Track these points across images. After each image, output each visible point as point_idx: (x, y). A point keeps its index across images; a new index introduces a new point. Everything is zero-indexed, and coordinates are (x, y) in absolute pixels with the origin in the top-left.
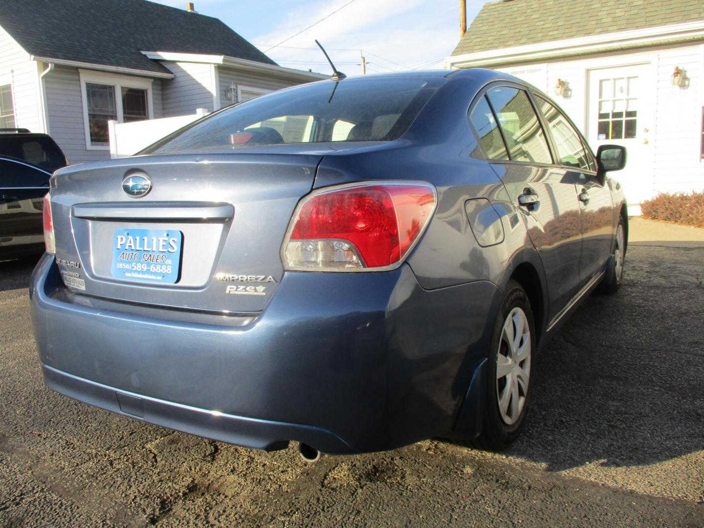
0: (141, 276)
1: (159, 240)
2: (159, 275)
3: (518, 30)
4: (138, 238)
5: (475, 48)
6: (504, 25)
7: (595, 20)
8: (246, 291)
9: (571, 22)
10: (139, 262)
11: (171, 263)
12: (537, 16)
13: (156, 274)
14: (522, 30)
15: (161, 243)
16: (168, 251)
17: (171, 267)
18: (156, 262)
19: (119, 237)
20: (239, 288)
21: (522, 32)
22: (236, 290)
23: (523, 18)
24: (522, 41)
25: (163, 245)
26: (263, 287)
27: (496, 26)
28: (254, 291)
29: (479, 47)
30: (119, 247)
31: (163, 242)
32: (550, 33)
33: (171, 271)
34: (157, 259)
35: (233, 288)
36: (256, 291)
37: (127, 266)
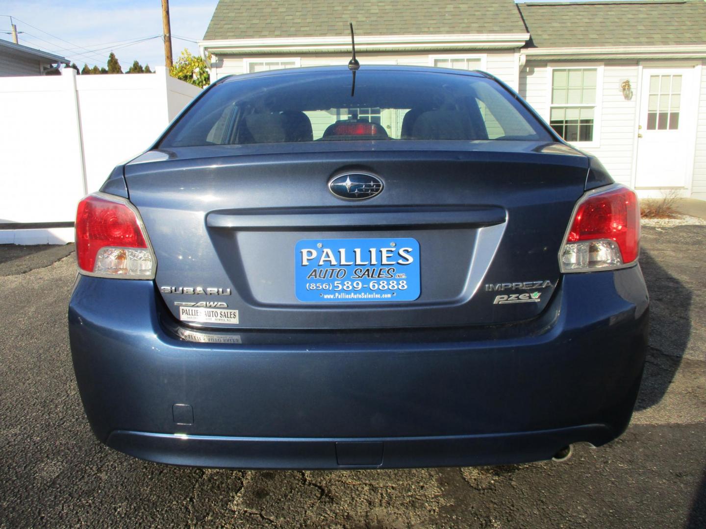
0: (352, 296)
1: (381, 251)
2: (388, 293)
3: (268, 21)
4: (343, 251)
5: (229, 34)
6: (253, 14)
7: (341, 22)
8: (519, 299)
9: (320, 20)
10: (348, 279)
11: (404, 277)
12: (284, 10)
13: (379, 291)
14: (272, 22)
15: (385, 255)
16: (398, 263)
17: (405, 282)
18: (379, 277)
19: (305, 251)
20: (511, 297)
21: (273, 23)
22: (507, 300)
23: (270, 10)
24: (276, 33)
25: (387, 257)
26: (538, 292)
27: (244, 14)
28: (528, 298)
29: (233, 34)
30: (305, 262)
31: (387, 254)
32: (302, 29)
33: (406, 287)
34: (380, 274)
35: (504, 298)
36: (530, 297)
37: (325, 286)
